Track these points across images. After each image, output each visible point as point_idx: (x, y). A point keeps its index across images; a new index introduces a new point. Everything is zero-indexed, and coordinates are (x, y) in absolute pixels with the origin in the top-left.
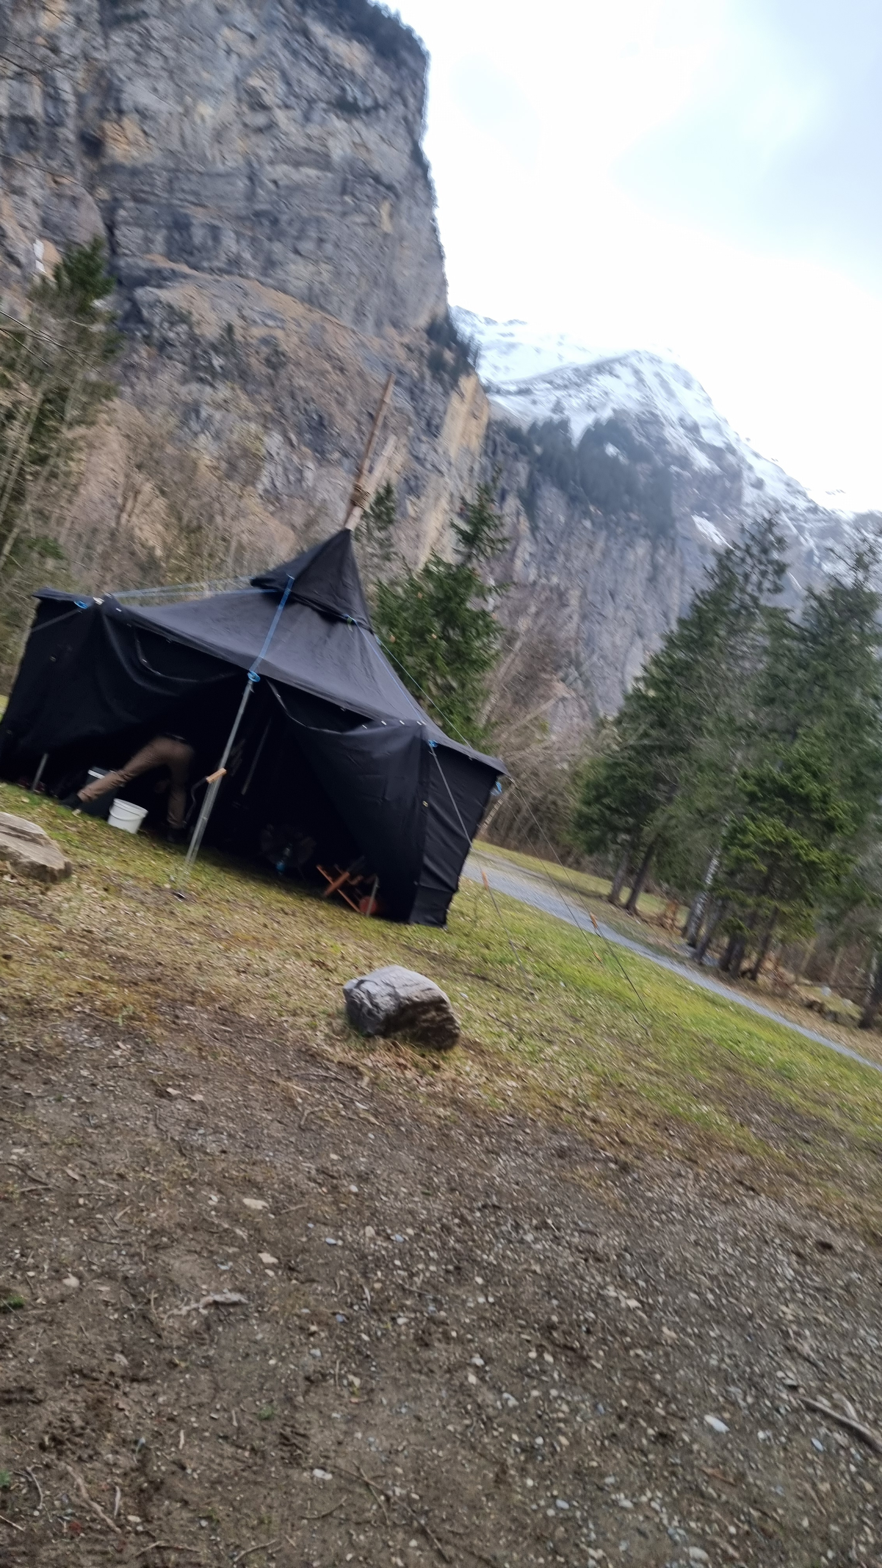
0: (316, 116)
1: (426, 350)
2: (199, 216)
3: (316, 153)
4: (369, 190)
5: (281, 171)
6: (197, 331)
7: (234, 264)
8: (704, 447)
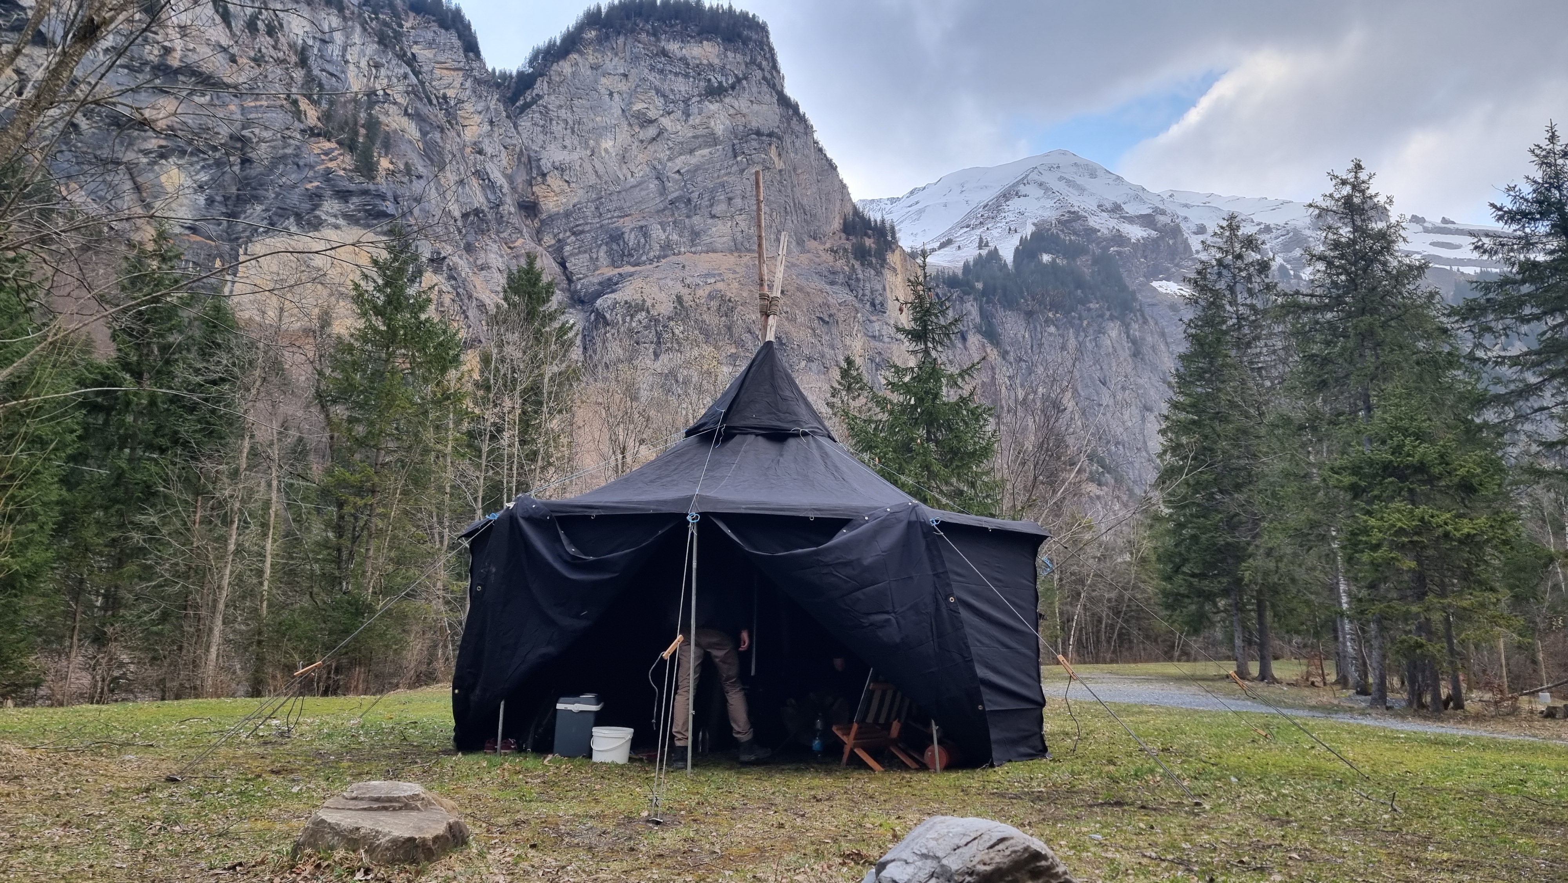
0: (694, 109)
1: (848, 246)
2: (627, 225)
3: (703, 136)
4: (755, 144)
5: (680, 162)
6: (654, 313)
7: (667, 248)
8: (1131, 220)
